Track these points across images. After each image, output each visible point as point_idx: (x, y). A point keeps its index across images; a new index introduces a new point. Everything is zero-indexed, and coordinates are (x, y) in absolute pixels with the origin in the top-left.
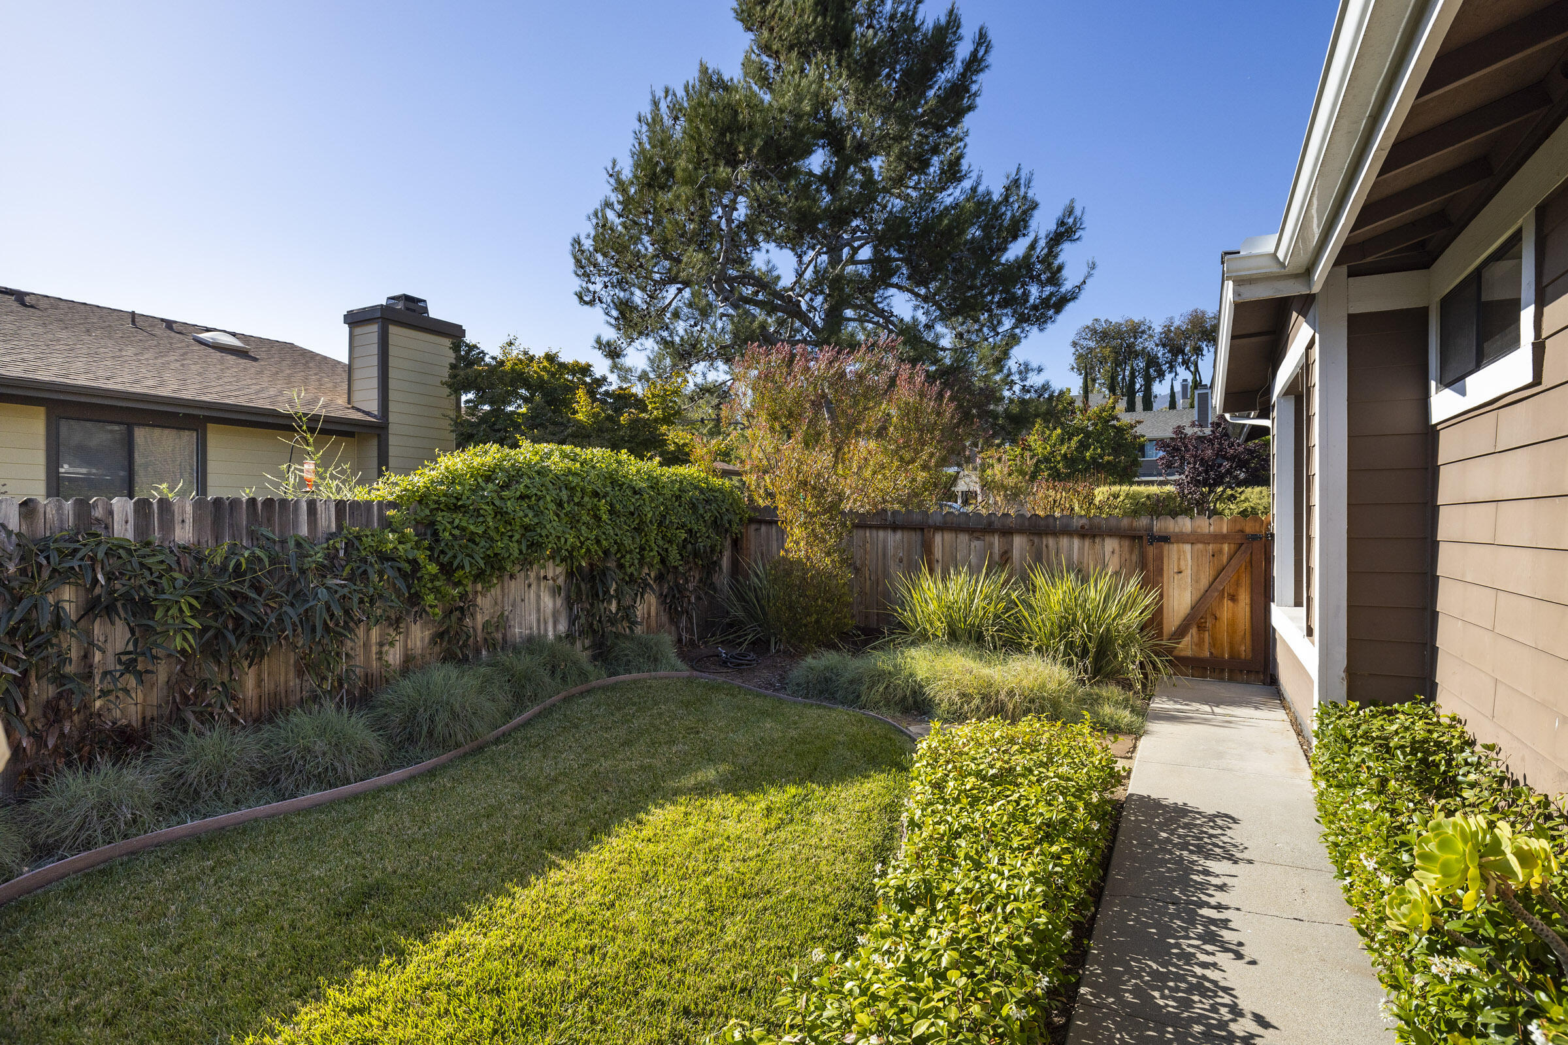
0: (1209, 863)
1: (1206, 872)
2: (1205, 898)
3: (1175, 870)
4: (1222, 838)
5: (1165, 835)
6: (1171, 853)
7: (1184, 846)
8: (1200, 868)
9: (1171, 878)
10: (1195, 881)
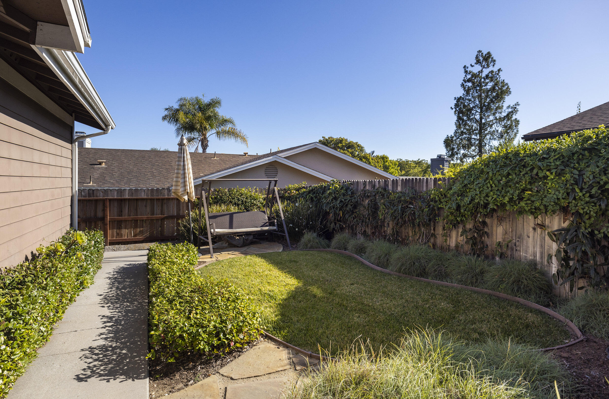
0: (104, 343)
1: (106, 339)
2: (110, 329)
3: (120, 335)
4: (90, 360)
5: (124, 352)
6: (121, 343)
7: (114, 348)
8: (109, 340)
9: (122, 332)
10: (111, 333)
